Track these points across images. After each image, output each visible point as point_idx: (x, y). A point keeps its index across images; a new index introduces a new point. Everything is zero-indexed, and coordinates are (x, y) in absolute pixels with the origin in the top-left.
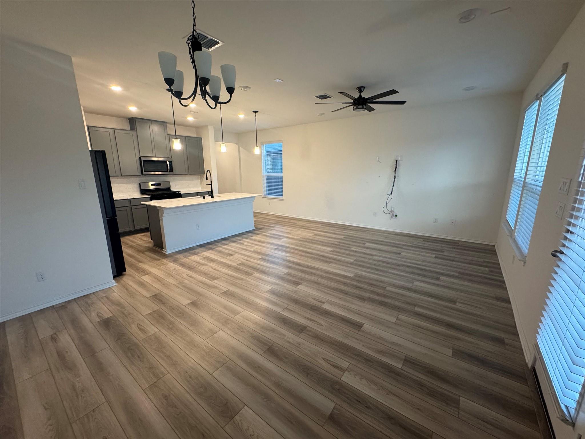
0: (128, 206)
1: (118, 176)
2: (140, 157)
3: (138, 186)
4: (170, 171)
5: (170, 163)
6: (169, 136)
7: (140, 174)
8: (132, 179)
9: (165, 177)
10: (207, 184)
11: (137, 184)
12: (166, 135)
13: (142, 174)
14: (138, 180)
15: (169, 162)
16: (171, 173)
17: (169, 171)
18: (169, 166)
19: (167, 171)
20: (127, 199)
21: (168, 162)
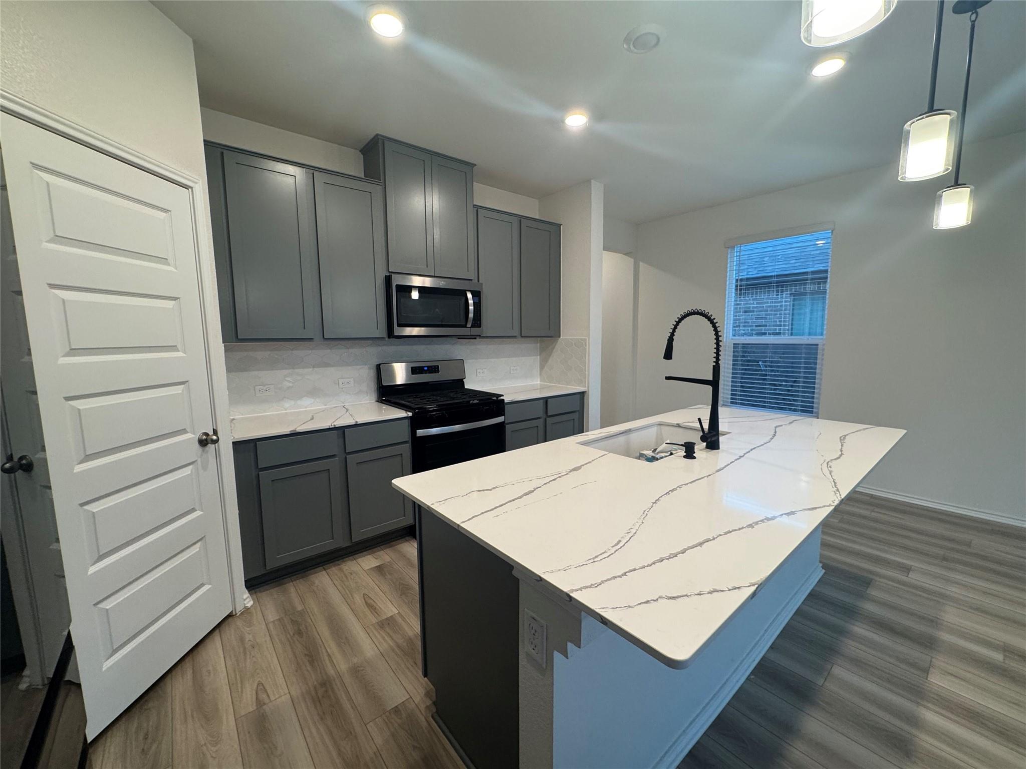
0: (334, 456)
1: (311, 339)
2: (388, 274)
3: (373, 373)
4: (473, 326)
5: (477, 300)
6: (477, 211)
7: (382, 332)
8: (356, 351)
9: (436, 346)
10: (668, 378)
11: (369, 369)
12: (470, 208)
13: (390, 334)
14: (373, 354)
15: (473, 293)
16: (475, 331)
17: (469, 325)
18: (471, 308)
19: (465, 326)
20: (335, 428)
21: (469, 295)
